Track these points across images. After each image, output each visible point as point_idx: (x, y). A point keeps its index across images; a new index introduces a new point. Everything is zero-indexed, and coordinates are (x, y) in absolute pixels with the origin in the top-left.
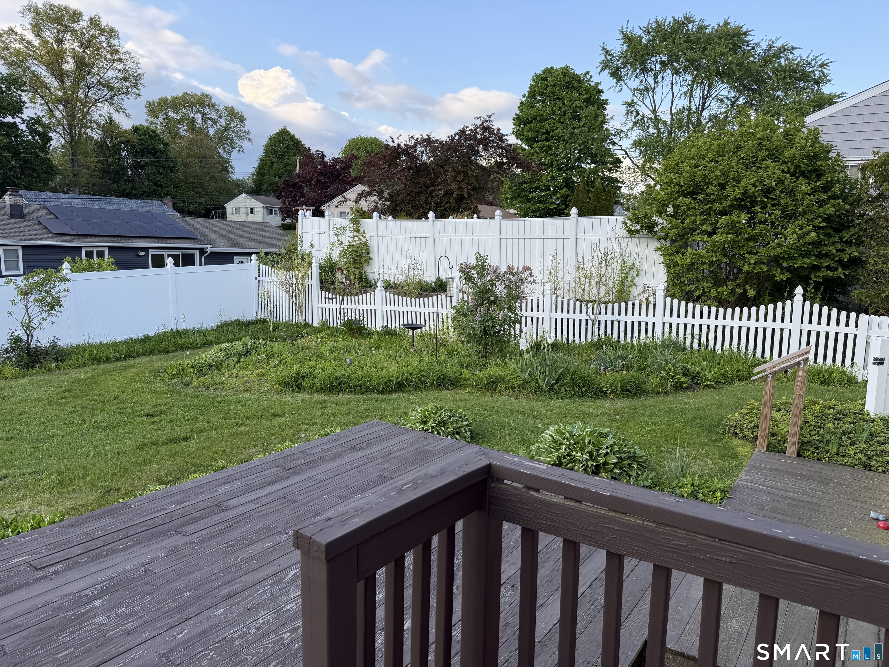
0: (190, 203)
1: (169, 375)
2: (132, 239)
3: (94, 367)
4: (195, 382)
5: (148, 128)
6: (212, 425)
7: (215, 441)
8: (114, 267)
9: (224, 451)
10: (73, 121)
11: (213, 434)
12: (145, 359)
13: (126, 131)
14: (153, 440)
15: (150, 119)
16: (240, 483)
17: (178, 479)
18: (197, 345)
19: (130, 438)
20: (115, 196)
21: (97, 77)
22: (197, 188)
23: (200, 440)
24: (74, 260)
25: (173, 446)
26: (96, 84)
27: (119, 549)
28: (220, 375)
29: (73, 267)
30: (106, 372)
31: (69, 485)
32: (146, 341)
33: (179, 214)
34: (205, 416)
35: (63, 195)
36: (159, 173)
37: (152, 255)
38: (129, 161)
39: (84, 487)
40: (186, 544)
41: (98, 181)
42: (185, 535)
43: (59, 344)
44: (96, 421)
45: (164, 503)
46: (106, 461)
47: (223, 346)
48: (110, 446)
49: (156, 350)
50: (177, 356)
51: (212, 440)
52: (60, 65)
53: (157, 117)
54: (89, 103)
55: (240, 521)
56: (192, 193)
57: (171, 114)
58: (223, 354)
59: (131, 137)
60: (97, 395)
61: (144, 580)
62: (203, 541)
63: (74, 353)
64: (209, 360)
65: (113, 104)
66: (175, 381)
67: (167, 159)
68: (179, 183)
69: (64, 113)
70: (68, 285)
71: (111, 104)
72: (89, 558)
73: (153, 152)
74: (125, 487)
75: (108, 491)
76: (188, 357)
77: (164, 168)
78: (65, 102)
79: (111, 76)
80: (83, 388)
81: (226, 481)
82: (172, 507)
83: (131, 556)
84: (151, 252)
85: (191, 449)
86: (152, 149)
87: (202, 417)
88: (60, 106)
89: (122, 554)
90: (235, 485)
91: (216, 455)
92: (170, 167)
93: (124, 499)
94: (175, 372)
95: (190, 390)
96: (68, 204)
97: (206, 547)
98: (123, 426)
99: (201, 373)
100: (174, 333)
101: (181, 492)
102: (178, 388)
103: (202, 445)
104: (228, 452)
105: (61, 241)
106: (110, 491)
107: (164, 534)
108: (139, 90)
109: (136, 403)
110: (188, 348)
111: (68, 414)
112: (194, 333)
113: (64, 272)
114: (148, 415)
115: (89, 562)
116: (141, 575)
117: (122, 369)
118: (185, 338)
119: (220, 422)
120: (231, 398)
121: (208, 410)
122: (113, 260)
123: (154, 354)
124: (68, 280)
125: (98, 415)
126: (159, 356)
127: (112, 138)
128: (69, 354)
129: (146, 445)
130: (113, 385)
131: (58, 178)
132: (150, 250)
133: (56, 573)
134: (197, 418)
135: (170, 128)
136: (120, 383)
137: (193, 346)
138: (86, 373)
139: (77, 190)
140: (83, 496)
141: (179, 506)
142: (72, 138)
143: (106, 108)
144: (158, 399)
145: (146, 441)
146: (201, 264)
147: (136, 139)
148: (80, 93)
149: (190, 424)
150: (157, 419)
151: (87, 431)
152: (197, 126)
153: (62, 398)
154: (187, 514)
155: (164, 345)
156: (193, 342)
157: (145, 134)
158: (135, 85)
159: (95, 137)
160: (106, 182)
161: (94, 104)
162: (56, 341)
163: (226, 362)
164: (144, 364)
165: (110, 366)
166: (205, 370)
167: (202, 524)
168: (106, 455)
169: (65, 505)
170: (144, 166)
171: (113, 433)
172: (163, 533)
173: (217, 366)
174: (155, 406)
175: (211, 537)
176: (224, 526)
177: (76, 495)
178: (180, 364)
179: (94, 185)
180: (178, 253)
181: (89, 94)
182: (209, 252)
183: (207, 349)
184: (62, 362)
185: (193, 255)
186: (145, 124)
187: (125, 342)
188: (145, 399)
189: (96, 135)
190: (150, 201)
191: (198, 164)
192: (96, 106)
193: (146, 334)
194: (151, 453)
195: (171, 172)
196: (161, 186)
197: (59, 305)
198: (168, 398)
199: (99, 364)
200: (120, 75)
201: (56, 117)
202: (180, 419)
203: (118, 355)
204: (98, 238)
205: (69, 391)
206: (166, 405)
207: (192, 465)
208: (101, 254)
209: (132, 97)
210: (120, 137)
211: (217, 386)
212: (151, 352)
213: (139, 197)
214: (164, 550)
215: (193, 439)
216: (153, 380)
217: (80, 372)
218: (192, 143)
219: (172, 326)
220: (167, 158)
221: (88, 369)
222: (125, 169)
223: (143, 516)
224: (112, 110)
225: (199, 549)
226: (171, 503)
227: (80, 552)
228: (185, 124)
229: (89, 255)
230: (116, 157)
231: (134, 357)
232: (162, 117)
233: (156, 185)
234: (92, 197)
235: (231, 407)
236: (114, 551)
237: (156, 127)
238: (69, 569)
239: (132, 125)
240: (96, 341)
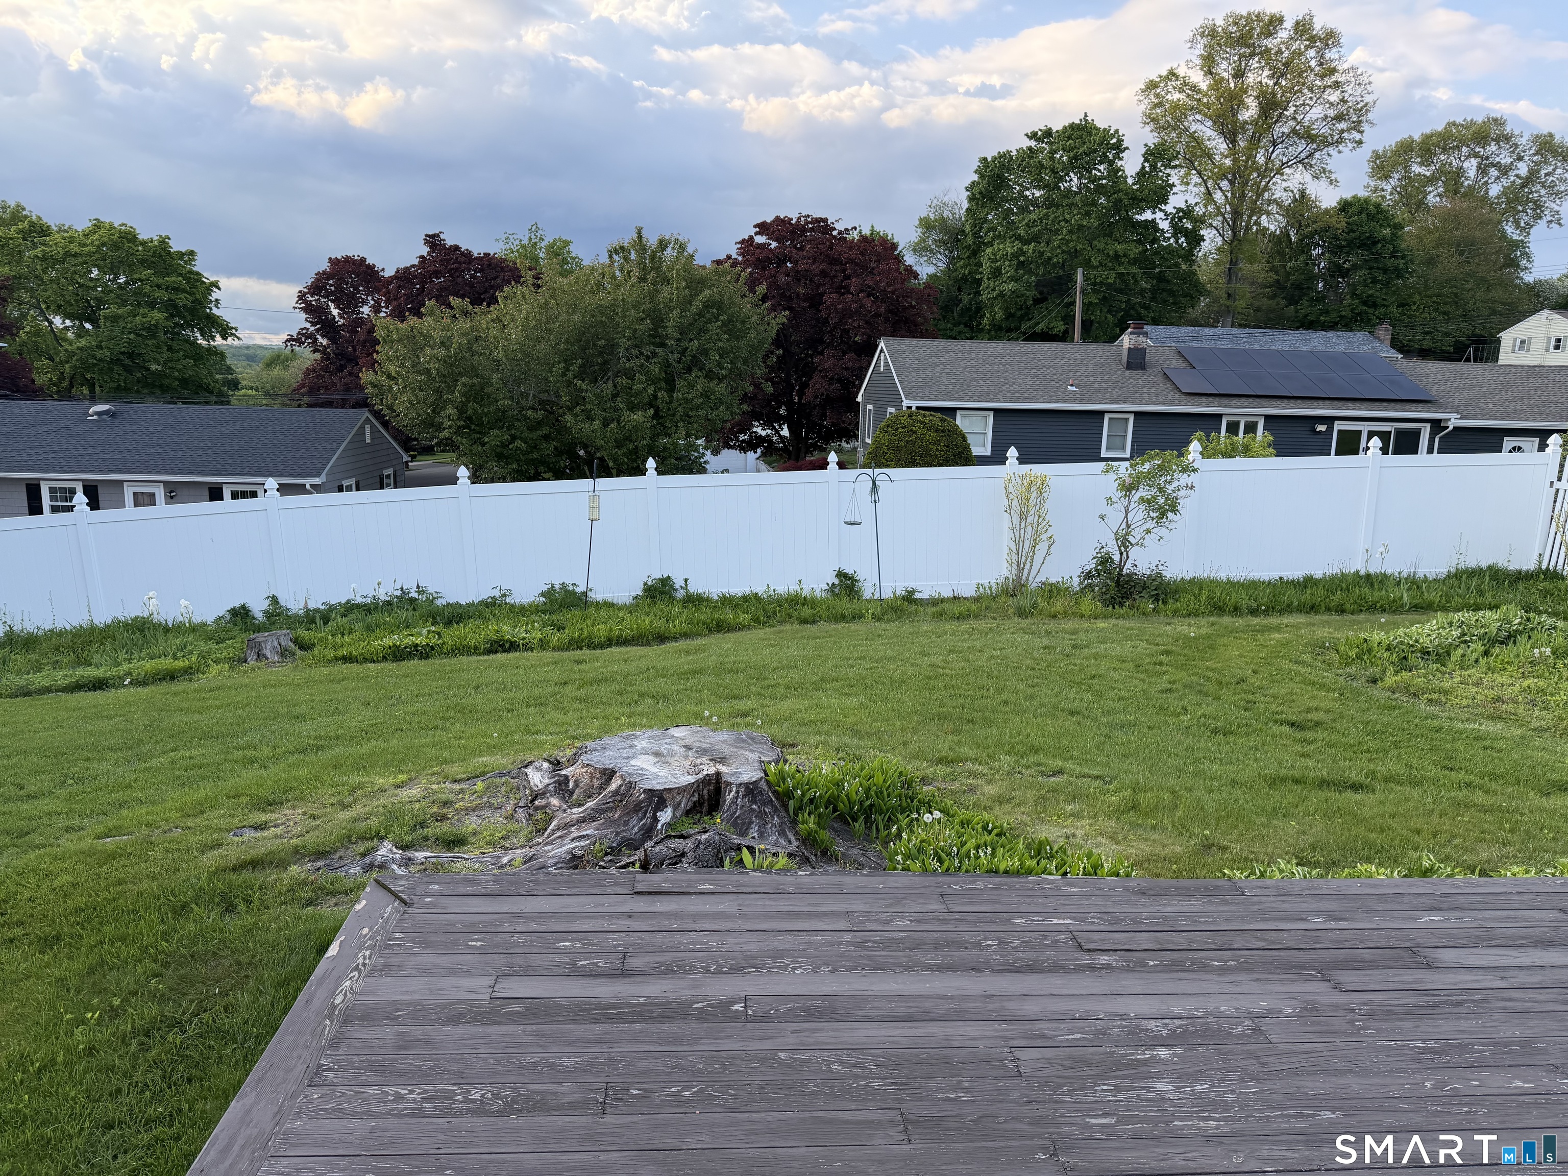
0: (1427, 333)
1: (1341, 657)
2: (1308, 403)
3: (1212, 619)
4: (1390, 679)
5: (1367, 201)
6: (1414, 772)
7: (1417, 808)
8: (1271, 450)
9: (1435, 835)
10: (1242, 204)
11: (1416, 793)
12: (1301, 619)
13: (1327, 211)
14: (1297, 774)
15: (1372, 184)
16: (1467, 919)
17: (1334, 863)
18: (1402, 606)
19: (1256, 760)
20: (1290, 328)
21: (1292, 123)
22: (1445, 304)
23: (1386, 798)
24: (1208, 436)
25: (1332, 795)
26: (1288, 136)
27: (1212, 966)
28: (1444, 673)
29: (1205, 448)
30: (1231, 632)
31: (1146, 815)
32: (1306, 587)
33: (1400, 356)
34: (1403, 751)
35: (1208, 331)
36: (1375, 281)
37: (1339, 431)
38: (1322, 265)
39: (1170, 826)
40: (1336, 1007)
41: (1266, 303)
42: (1337, 987)
43: (1164, 573)
44: (1204, 716)
45: (1304, 906)
46: (1211, 791)
47: (1457, 616)
48: (1221, 764)
49: (1323, 605)
50: (1359, 623)
51: (1411, 804)
52: (1234, 115)
53: (1387, 177)
54: (1272, 170)
55: (1459, 1004)
56: (1434, 314)
57: (1416, 169)
58: (1456, 633)
59: (1334, 220)
60: (1211, 670)
61: (1248, 1047)
62: (1371, 1014)
63: (1185, 591)
64: (1425, 641)
65: (1311, 166)
66: (1352, 670)
67: (1394, 254)
68: (1410, 296)
69: (1229, 195)
70: (1193, 478)
71: (1308, 166)
72: (1161, 962)
73: (1369, 243)
74: (1236, 848)
75: (1208, 847)
76: (1382, 627)
77: (1385, 271)
78: (1234, 175)
79: (1315, 117)
80: (1190, 653)
81: (1435, 905)
82: (1317, 921)
83: (1233, 989)
84: (1338, 426)
85: (1366, 812)
86: (1368, 238)
87: (1396, 752)
88: (1225, 184)
89: (1215, 977)
90: (1454, 920)
91: (1417, 838)
92: (1396, 269)
93: (1232, 869)
94: (1353, 653)
95: (1376, 692)
96: (1212, 344)
97: (1378, 1030)
98: (1247, 734)
99: (1403, 664)
100: (1361, 577)
101: (1340, 896)
102: (1355, 684)
103: (1389, 808)
104: (1443, 838)
105: (1193, 405)
106: (1210, 847)
107: (1296, 969)
108: (1362, 132)
109: (1275, 697)
110: (1384, 610)
111: (1161, 692)
112: (1399, 583)
113: (1190, 457)
114: (1293, 725)
115: (1160, 971)
116: (1242, 1035)
117: (1258, 631)
118: (1380, 590)
119: (1433, 772)
120: (1460, 725)
121: (1409, 740)
122: (1271, 438)
123: (1317, 612)
124: (1194, 470)
125: (1207, 705)
126: (1325, 617)
127: (1300, 226)
128: (1176, 592)
129: (1284, 780)
130: (1241, 656)
131: (1203, 302)
132: (1336, 423)
133: (1108, 968)
134: (1386, 752)
135: (1409, 196)
136: (1252, 655)
137: (1394, 608)
138: (1199, 627)
139: (1230, 320)
140: (1165, 842)
141: (1332, 925)
142: (1234, 233)
143: (1297, 176)
144: (1314, 697)
145: (1283, 772)
146: (1430, 451)
147: (1341, 223)
148: (1258, 156)
149: (1370, 760)
150: (1310, 735)
151: (1188, 728)
152: (1466, 183)
153: (1155, 664)
154: (1346, 945)
155: (1338, 597)
156: (1394, 601)
157: (1360, 213)
158: (1357, 126)
159: (1272, 228)
160: (1278, 304)
161: (1279, 172)
162: (1161, 568)
163: (1460, 652)
164: (1297, 627)
165: (1239, 622)
166: (1412, 660)
167: (1374, 979)
168: (1212, 779)
169: (1138, 848)
170: (1348, 270)
171: (1228, 743)
172: (1295, 967)
173: (1441, 655)
174: (1308, 710)
175: (1390, 1013)
176: (1422, 1000)
177: (1156, 836)
178: (1365, 640)
179: (1258, 310)
180: (1388, 429)
181: (1274, 156)
182: (1451, 428)
183: (1425, 617)
184: (1164, 603)
185: (1417, 434)
186: (1362, 194)
187: (1270, 582)
188: (1291, 694)
189: (1272, 223)
190: (1350, 334)
191: (1456, 258)
192: (1282, 174)
193: (1308, 573)
194: (1290, 798)
195: (1398, 277)
196: (1375, 305)
197: (1174, 510)
198: (1335, 700)
199: (1220, 615)
200: (1332, 113)
201: (1215, 203)
202: (1352, 746)
203: (1255, 605)
204: (1251, 400)
205: (1167, 653)
206: (1327, 711)
207: (1365, 843)
208: (1251, 428)
209: (1346, 148)
210: (1315, 222)
211: (1435, 696)
212: (1312, 607)
213: (1331, 327)
214: (1293, 1002)
215: (1373, 791)
216: (1310, 660)
217: (1189, 625)
218: (1452, 218)
219: (1357, 565)
220: (1395, 251)
221: (1203, 621)
222: (1313, 278)
223: (1263, 920)
224: (1308, 177)
225: (1362, 1028)
226: (1318, 913)
227: (1149, 946)
228: (1440, 183)
229: (1233, 428)
230: (1302, 258)
231: (1282, 612)
232: (1396, 176)
233: (1365, 303)
234: (1251, 330)
235: (1460, 745)
236: (1202, 968)
237: (1383, 197)
238: (1128, 969)
239: (1338, 199)
240: (1223, 575)
